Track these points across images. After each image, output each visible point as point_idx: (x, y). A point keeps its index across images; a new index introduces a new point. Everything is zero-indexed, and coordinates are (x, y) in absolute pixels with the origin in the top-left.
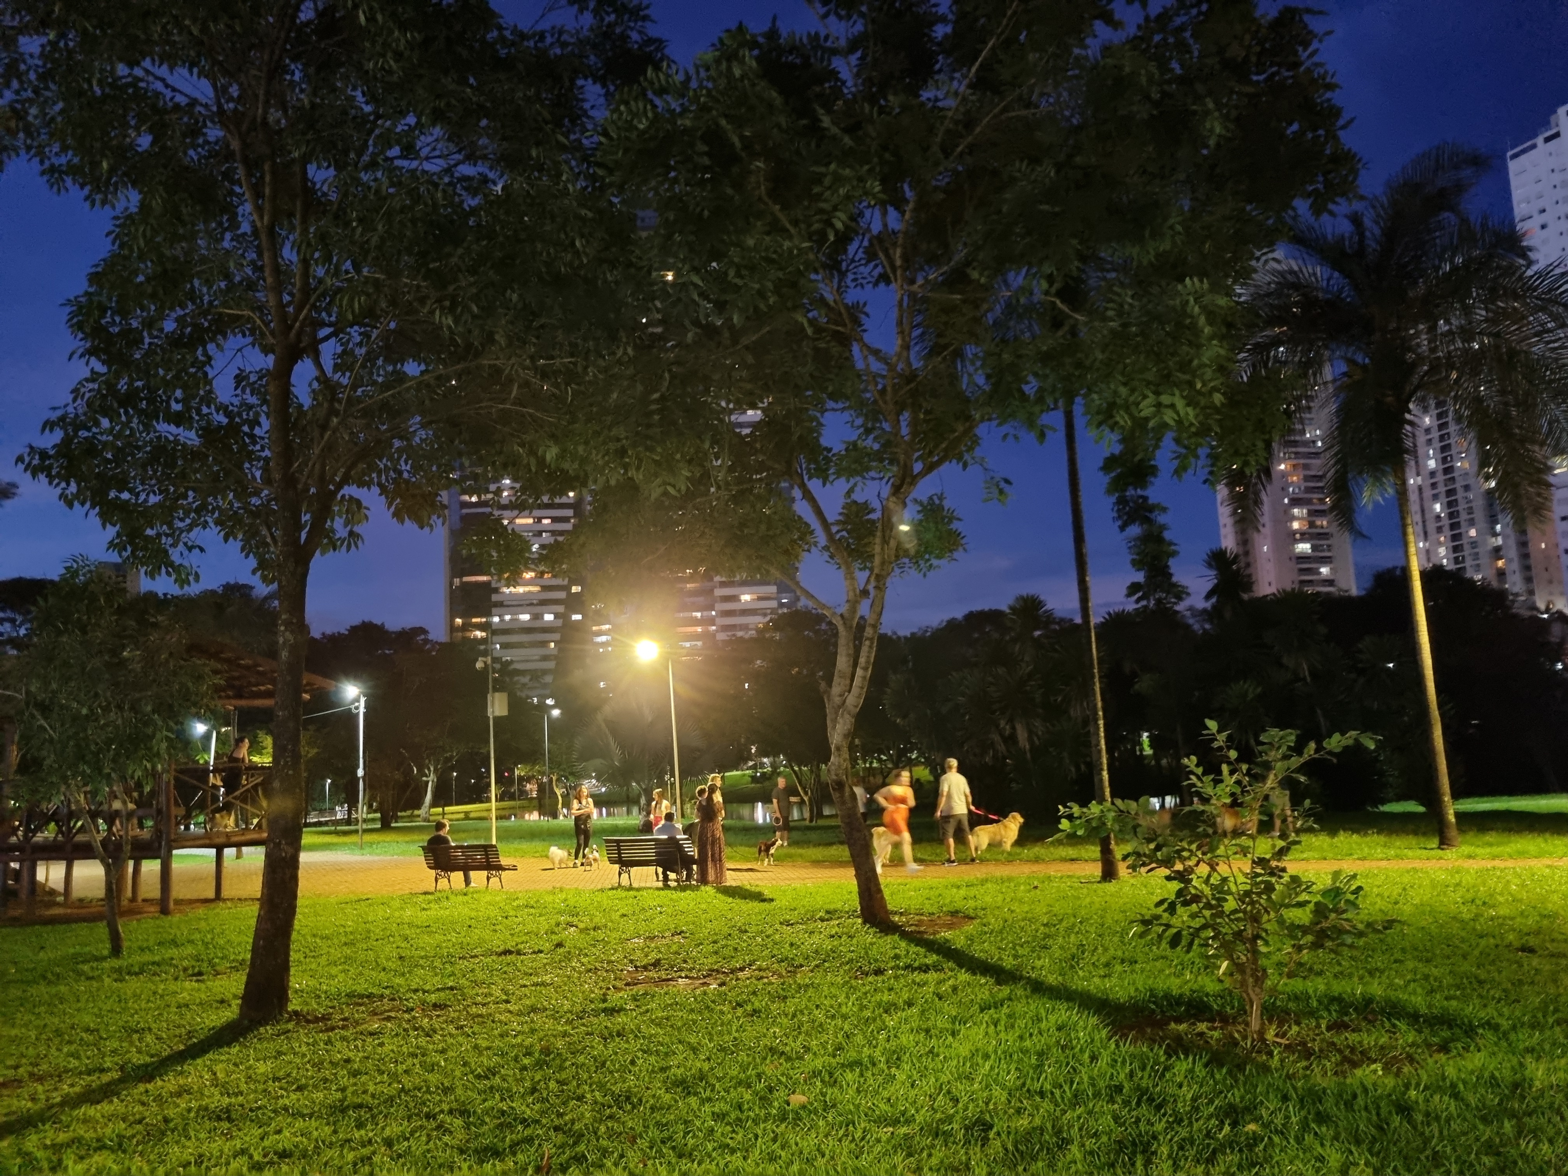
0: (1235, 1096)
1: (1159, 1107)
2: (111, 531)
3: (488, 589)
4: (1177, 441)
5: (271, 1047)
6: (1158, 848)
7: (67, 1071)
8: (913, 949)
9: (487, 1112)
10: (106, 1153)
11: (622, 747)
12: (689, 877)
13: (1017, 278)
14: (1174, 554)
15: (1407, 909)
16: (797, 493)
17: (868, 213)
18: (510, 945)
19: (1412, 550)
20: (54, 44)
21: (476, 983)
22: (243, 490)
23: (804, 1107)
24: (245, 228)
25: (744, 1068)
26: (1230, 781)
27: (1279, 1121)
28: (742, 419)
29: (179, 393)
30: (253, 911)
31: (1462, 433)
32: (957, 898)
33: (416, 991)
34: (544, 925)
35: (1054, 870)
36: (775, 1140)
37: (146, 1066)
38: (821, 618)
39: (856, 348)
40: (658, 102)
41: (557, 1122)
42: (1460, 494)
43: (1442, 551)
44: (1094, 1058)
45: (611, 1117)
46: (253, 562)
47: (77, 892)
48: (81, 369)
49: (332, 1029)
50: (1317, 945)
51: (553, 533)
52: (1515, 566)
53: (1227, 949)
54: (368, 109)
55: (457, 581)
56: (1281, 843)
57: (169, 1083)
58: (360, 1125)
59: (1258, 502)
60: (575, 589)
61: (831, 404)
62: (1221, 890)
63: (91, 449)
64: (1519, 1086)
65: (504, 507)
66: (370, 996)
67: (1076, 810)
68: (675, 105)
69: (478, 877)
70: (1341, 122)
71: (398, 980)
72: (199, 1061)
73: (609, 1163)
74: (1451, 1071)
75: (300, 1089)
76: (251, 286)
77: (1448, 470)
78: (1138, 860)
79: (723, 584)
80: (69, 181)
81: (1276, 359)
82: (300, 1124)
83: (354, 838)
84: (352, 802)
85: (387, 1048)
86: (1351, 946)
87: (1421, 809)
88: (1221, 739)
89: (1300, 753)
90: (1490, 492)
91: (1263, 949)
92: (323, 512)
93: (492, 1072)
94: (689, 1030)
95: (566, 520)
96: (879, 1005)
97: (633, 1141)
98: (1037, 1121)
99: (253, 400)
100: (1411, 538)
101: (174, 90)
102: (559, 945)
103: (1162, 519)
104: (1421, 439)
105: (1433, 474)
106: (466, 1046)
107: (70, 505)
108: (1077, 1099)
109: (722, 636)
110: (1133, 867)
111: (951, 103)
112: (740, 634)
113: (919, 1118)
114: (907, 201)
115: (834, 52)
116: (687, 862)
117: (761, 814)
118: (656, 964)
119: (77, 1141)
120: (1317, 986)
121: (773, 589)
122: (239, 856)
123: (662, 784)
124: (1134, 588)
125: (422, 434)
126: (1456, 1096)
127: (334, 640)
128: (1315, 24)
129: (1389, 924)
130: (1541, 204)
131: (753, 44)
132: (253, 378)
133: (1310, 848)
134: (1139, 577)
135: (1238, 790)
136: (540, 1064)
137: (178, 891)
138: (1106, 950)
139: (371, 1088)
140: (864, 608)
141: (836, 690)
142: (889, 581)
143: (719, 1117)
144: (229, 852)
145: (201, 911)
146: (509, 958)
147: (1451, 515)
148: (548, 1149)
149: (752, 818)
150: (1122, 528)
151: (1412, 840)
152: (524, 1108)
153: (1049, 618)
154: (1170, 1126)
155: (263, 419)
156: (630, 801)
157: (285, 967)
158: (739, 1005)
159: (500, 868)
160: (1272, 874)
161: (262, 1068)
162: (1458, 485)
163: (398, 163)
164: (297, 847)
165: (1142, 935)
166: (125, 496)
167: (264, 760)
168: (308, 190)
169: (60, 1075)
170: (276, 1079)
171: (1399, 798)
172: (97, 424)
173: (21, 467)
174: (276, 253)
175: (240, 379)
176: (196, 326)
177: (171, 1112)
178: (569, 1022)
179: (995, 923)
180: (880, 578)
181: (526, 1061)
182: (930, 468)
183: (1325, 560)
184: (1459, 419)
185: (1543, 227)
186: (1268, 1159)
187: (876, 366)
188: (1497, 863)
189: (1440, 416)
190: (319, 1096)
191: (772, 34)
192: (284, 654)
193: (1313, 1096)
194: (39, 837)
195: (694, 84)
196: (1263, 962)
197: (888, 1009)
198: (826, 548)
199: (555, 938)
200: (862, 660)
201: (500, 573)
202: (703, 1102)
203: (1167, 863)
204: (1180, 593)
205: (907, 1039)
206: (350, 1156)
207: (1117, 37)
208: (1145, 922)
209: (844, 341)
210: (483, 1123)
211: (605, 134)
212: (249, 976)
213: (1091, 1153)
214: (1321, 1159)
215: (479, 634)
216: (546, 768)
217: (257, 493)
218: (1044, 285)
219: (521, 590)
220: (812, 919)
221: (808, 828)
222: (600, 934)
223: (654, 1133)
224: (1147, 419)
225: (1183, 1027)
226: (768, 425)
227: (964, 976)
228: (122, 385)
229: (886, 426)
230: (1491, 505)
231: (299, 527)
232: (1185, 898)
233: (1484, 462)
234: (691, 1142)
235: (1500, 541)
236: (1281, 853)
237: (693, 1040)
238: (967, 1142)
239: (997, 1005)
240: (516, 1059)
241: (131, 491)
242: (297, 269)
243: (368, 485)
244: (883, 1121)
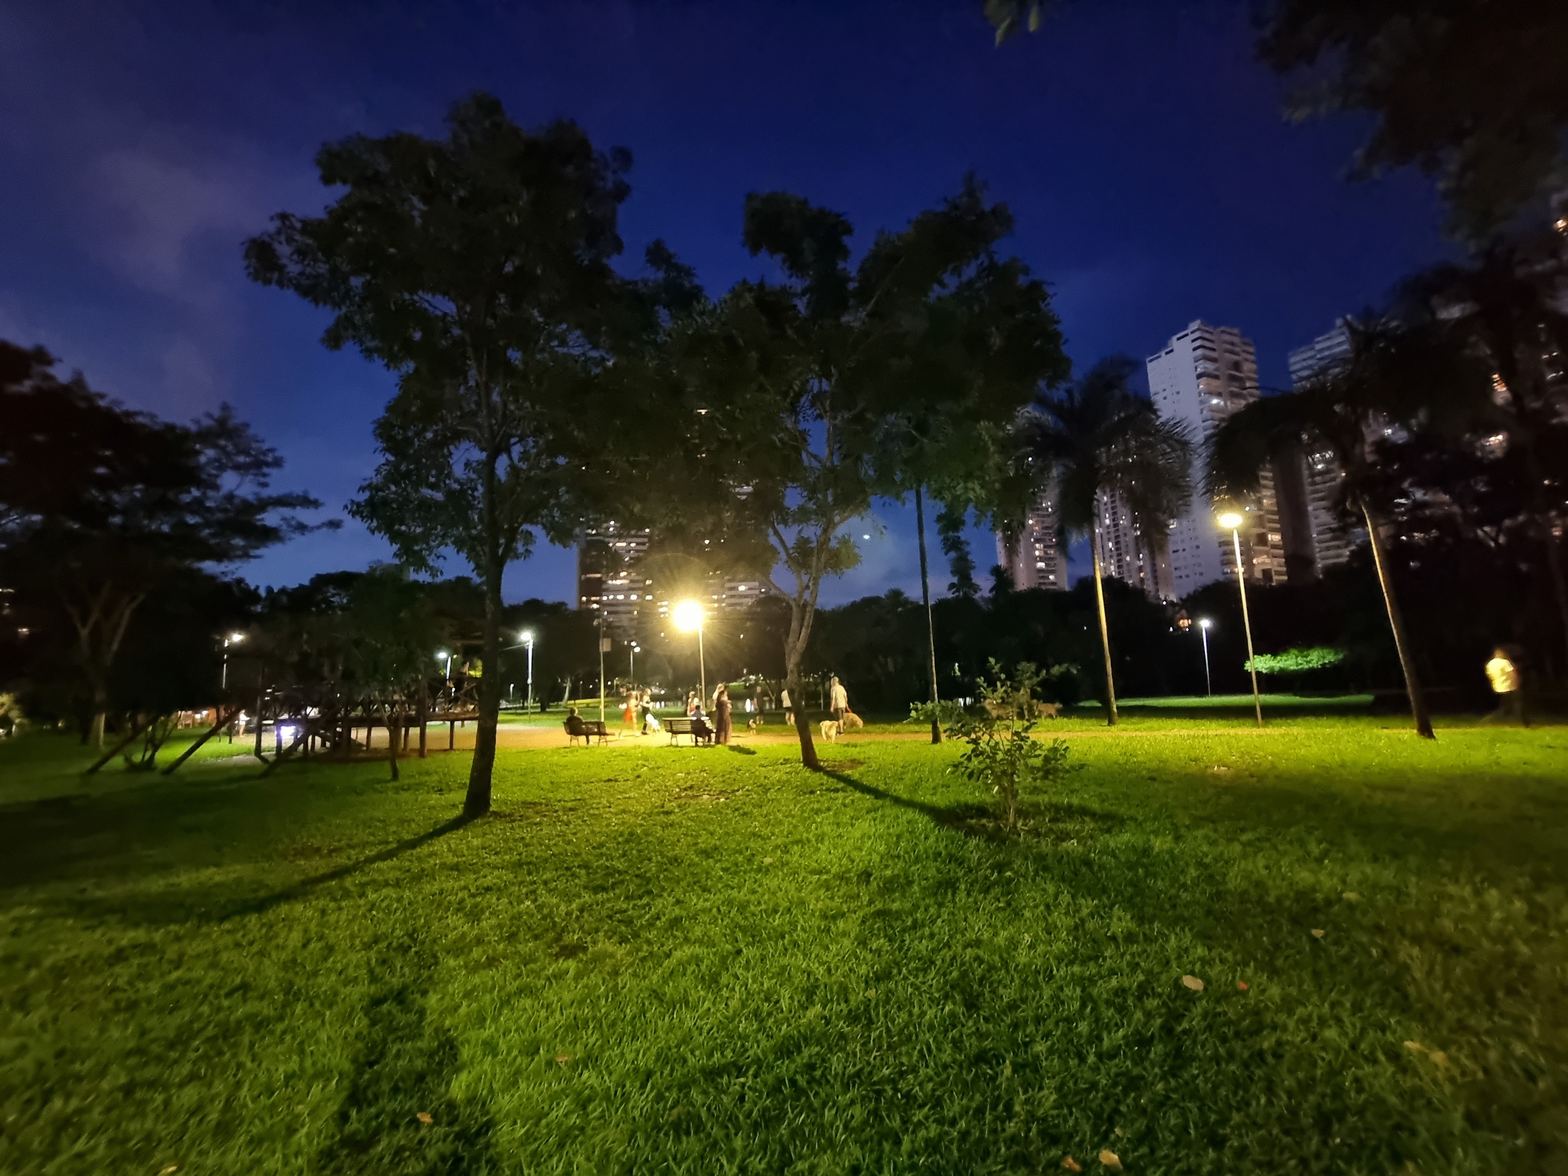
0: (1000, 857)
1: (960, 864)
2: (396, 547)
3: (600, 581)
4: (976, 507)
5: (479, 831)
6: (963, 726)
7: (367, 843)
8: (831, 780)
9: (597, 867)
10: (390, 888)
11: (674, 671)
12: (710, 740)
13: (891, 418)
14: (974, 568)
15: (1091, 758)
16: (771, 531)
17: (811, 381)
18: (611, 777)
19: (1097, 567)
20: (369, 282)
21: (592, 797)
22: (468, 526)
23: (771, 864)
24: (472, 383)
25: (739, 844)
26: (1001, 690)
27: (1023, 870)
28: (742, 491)
29: (434, 472)
30: (471, 756)
31: (1124, 506)
32: (853, 753)
33: (560, 801)
34: (629, 765)
35: (908, 738)
36: (755, 882)
37: (411, 840)
38: (783, 600)
39: (804, 455)
40: (699, 320)
41: (637, 872)
42: (1122, 539)
43: (1112, 568)
44: (926, 838)
45: (666, 870)
46: (472, 565)
47: (373, 744)
48: (380, 459)
49: (514, 821)
50: (1045, 777)
51: (637, 551)
52: (1149, 576)
53: (998, 780)
54: (540, 320)
55: (583, 577)
56: (1026, 724)
57: (424, 850)
58: (530, 873)
59: (1018, 541)
60: (648, 582)
61: (790, 484)
62: (995, 748)
63: (385, 502)
64: (1146, 851)
65: (611, 536)
66: (535, 804)
67: (919, 706)
68: (708, 322)
69: (594, 739)
70: (1062, 341)
71: (550, 795)
72: (441, 838)
73: (665, 895)
74: (1112, 844)
75: (496, 854)
76: (474, 414)
77: (1116, 525)
78: (952, 733)
79: (730, 581)
80: (376, 355)
81: (1028, 464)
82: (496, 873)
83: (526, 717)
84: (525, 698)
85: (544, 832)
86: (1062, 778)
87: (1099, 705)
88: (997, 668)
89: (1038, 676)
90: (1137, 537)
91: (1017, 780)
92: (511, 539)
93: (602, 845)
94: (709, 823)
95: (644, 544)
96: (812, 809)
97: (678, 883)
98: (896, 872)
99: (474, 476)
100: (1097, 561)
101: (435, 308)
102: (638, 777)
103: (967, 549)
104: (1102, 508)
105: (1108, 527)
106: (587, 831)
107: (373, 532)
108: (917, 860)
109: (728, 609)
110: (949, 737)
111: (856, 324)
112: (738, 608)
113: (833, 871)
114: (832, 375)
115: (795, 295)
116: (709, 732)
117: (749, 706)
118: (691, 787)
119: (374, 881)
120: (1043, 799)
121: (757, 584)
122: (463, 725)
123: (695, 689)
124: (952, 586)
125: (566, 497)
126: (1114, 856)
127: (514, 609)
128: (1049, 290)
129: (1082, 766)
130: (1164, 386)
131: (750, 290)
132: (474, 464)
133: (1042, 725)
134: (955, 580)
135: (1005, 695)
136: (627, 841)
137: (429, 745)
138: (934, 780)
139: (536, 853)
140: (807, 596)
141: (790, 640)
142: (820, 581)
143: (726, 870)
144: (457, 724)
145: (442, 756)
146: (611, 784)
147: (1117, 549)
148: (632, 887)
149: (744, 709)
150: (946, 554)
151: (1094, 721)
152: (619, 865)
153: (907, 601)
154: (966, 874)
155: (479, 487)
156: (679, 698)
157: (488, 787)
158: (737, 810)
159: (605, 734)
160: (1022, 740)
161: (476, 842)
162: (1120, 533)
163: (557, 349)
164: (495, 722)
165: (952, 773)
166: (403, 528)
167: (477, 673)
168: (507, 363)
169: (365, 845)
170: (484, 848)
171: (1088, 698)
172: (389, 488)
173: (346, 511)
174: (488, 395)
175: (467, 465)
176: (445, 436)
177: (425, 866)
178: (643, 819)
179: (874, 766)
180: (816, 580)
181: (620, 839)
182: (842, 521)
183: (1052, 572)
184: (1121, 498)
185: (1165, 398)
186: (1016, 891)
187: (815, 464)
188: (1138, 733)
189: (1112, 496)
190: (507, 857)
191: (761, 285)
192: (489, 616)
193: (1040, 858)
194: (353, 714)
195: (719, 311)
196: (1016, 786)
197: (817, 812)
198: (787, 562)
199: (636, 773)
200: (806, 624)
201: (607, 573)
202: (716, 862)
203: (967, 734)
204: (976, 588)
205: (827, 829)
206: (524, 891)
207: (944, 293)
208: (956, 766)
209: (797, 450)
210: (597, 873)
211: (670, 335)
212: (469, 793)
213: (925, 888)
214: (1044, 890)
215: (595, 606)
216: (631, 679)
217: (475, 528)
218: (906, 422)
219: (619, 582)
220: (776, 764)
221: (773, 714)
222: (661, 771)
223: (689, 878)
224: (959, 496)
225: (974, 821)
226: (754, 495)
227: (858, 795)
228: (403, 467)
229: (820, 496)
230: (1137, 544)
231: (498, 546)
232: (976, 753)
233: (1134, 520)
234: (709, 883)
235: (1142, 563)
236: (1026, 729)
237: (711, 828)
238: (858, 883)
239: (876, 810)
240: (615, 838)
241: (406, 525)
242: (500, 407)
243: (537, 524)
244: (814, 872)
